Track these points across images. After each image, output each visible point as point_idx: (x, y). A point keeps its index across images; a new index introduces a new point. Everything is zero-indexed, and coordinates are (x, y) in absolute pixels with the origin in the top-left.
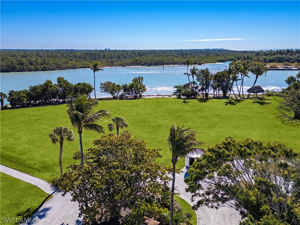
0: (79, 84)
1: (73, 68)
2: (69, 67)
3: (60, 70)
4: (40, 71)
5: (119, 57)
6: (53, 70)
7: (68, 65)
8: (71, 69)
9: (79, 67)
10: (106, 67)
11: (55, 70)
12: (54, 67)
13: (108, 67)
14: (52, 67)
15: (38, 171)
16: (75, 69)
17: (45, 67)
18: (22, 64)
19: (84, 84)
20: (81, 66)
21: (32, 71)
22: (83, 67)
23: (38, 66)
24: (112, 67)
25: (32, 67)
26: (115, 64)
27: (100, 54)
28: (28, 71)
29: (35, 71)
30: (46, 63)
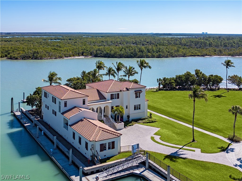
0: (212, 76)
1: (183, 56)
2: (180, 55)
3: (172, 57)
4: (156, 58)
5: (226, 46)
6: (166, 57)
7: (179, 53)
8: (181, 57)
9: (189, 55)
10: (215, 56)
11: (168, 57)
12: (167, 55)
13: (216, 56)
14: (166, 55)
15: (214, 131)
16: (185, 57)
17: (160, 55)
18: (142, 51)
19: (216, 76)
20: (190, 54)
21: (149, 58)
22: (192, 56)
23: (154, 54)
24: (221, 56)
25: (150, 54)
26: (224, 53)
27: (206, 42)
28: (147, 58)
29: (152, 58)
30: (160, 51)
